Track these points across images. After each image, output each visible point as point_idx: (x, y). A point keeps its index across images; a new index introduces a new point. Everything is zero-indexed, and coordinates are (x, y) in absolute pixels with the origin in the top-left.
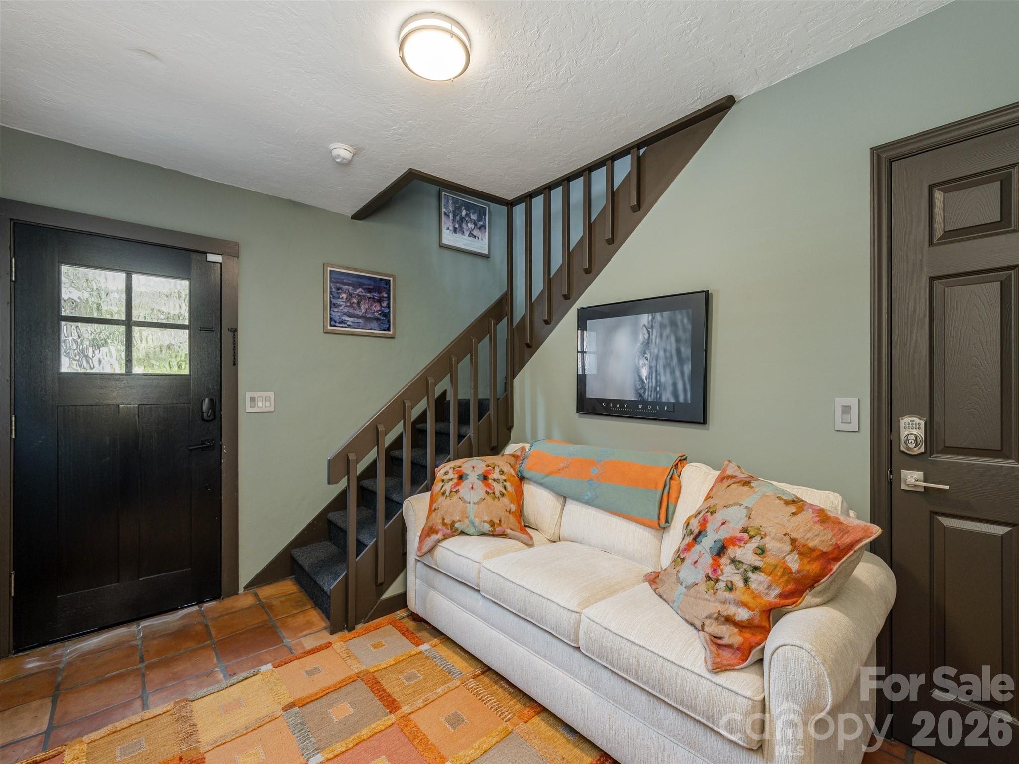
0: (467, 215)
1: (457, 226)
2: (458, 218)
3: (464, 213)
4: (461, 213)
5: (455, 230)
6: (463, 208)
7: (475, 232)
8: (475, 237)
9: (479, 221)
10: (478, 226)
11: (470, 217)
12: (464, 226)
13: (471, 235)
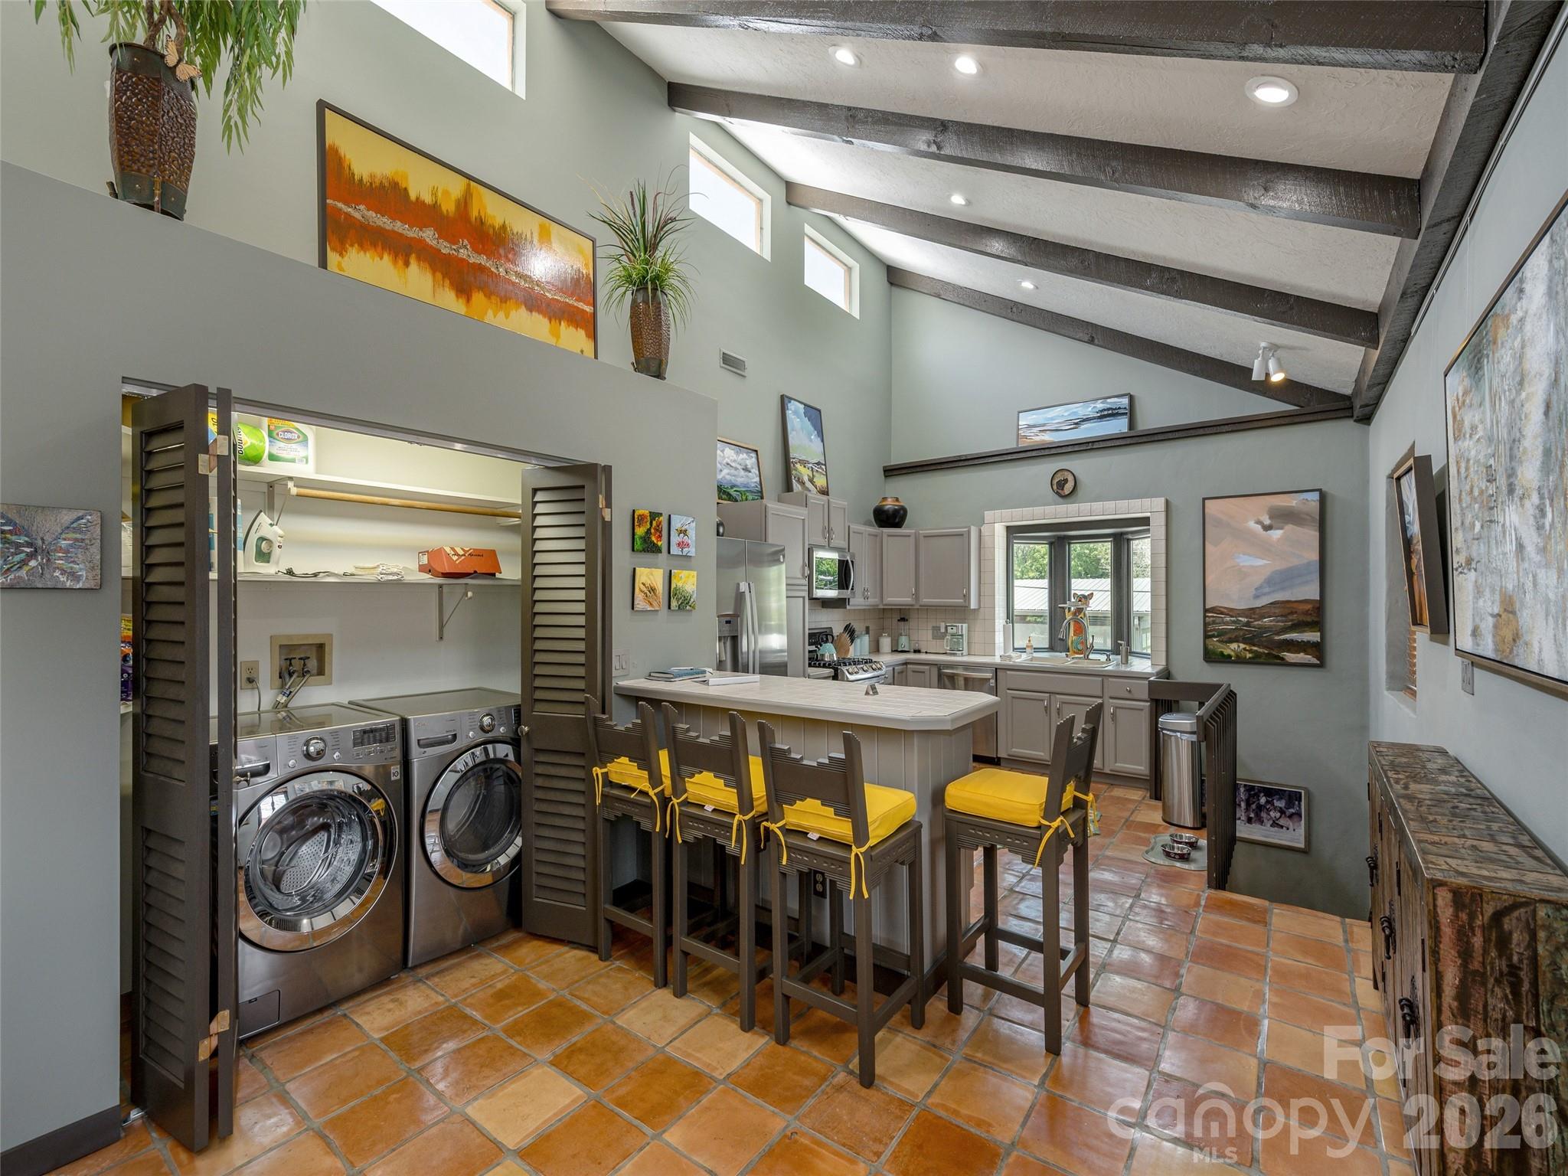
0: (1268, 802)
1: (1252, 815)
2: (1254, 806)
3: (1263, 800)
4: (1259, 800)
5: (1250, 820)
6: (1262, 794)
7: (1282, 822)
8: (1282, 827)
9: (1287, 809)
10: (1288, 814)
11: (1273, 804)
12: (1263, 815)
13: (1275, 824)
